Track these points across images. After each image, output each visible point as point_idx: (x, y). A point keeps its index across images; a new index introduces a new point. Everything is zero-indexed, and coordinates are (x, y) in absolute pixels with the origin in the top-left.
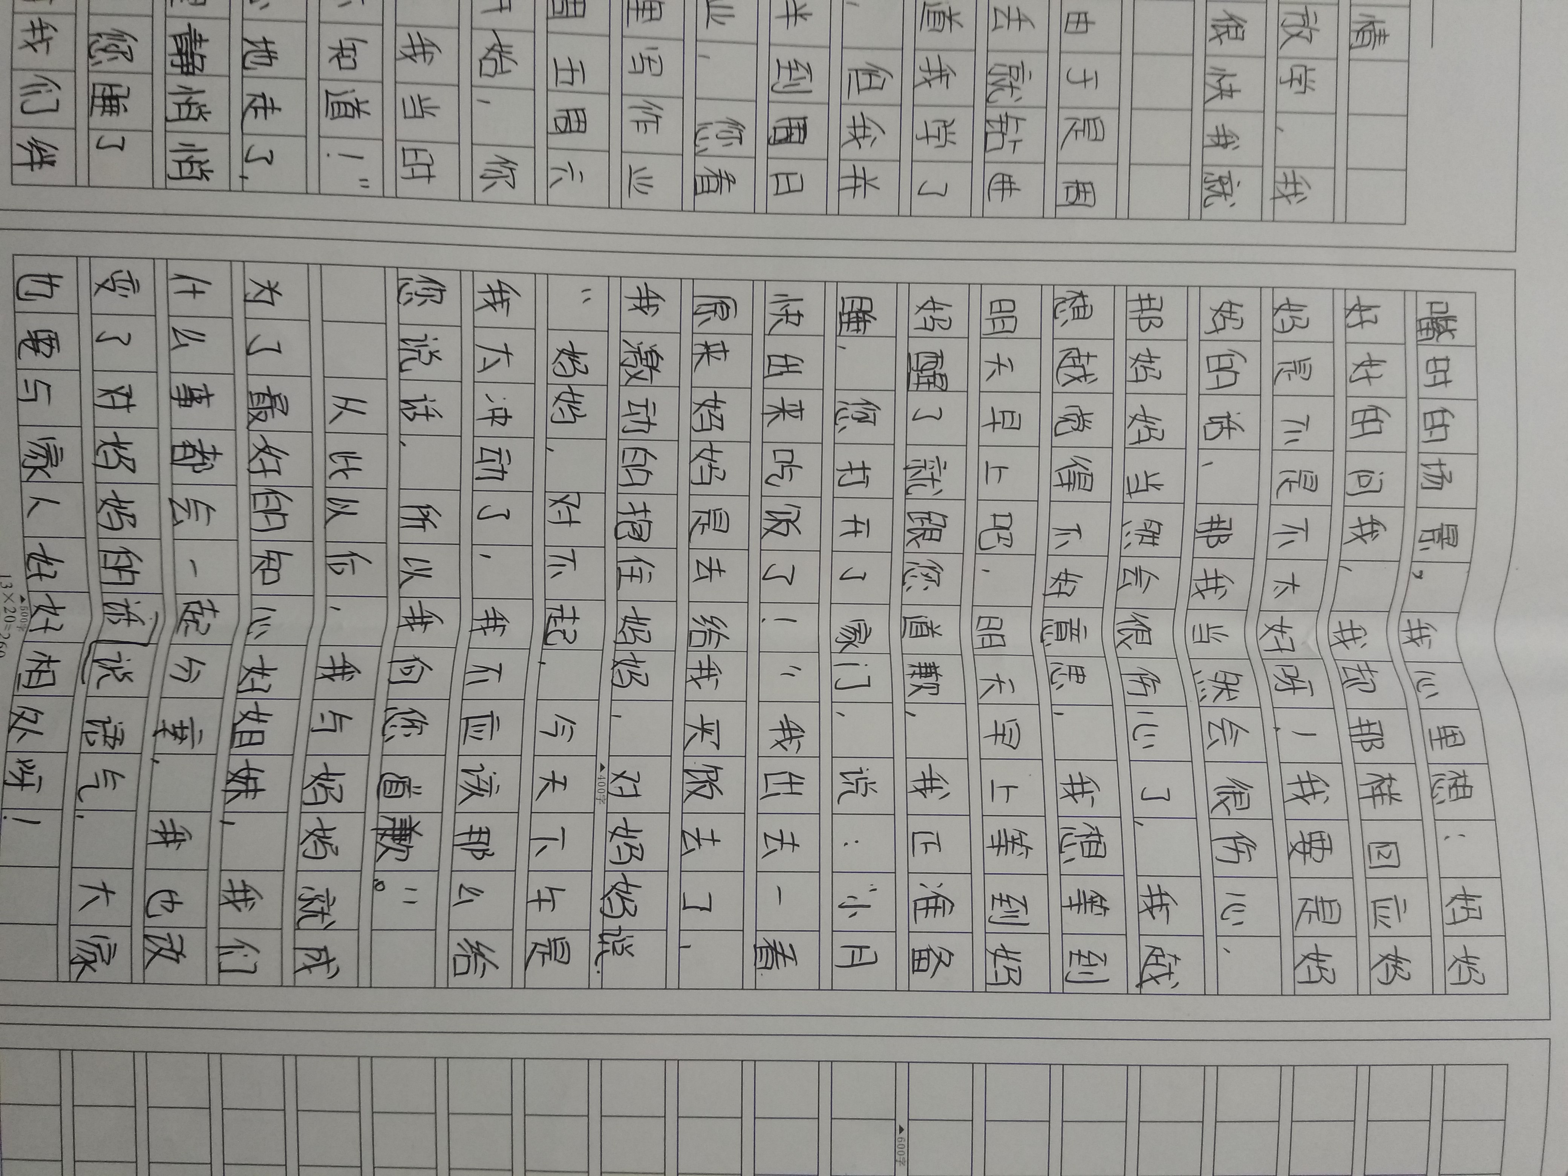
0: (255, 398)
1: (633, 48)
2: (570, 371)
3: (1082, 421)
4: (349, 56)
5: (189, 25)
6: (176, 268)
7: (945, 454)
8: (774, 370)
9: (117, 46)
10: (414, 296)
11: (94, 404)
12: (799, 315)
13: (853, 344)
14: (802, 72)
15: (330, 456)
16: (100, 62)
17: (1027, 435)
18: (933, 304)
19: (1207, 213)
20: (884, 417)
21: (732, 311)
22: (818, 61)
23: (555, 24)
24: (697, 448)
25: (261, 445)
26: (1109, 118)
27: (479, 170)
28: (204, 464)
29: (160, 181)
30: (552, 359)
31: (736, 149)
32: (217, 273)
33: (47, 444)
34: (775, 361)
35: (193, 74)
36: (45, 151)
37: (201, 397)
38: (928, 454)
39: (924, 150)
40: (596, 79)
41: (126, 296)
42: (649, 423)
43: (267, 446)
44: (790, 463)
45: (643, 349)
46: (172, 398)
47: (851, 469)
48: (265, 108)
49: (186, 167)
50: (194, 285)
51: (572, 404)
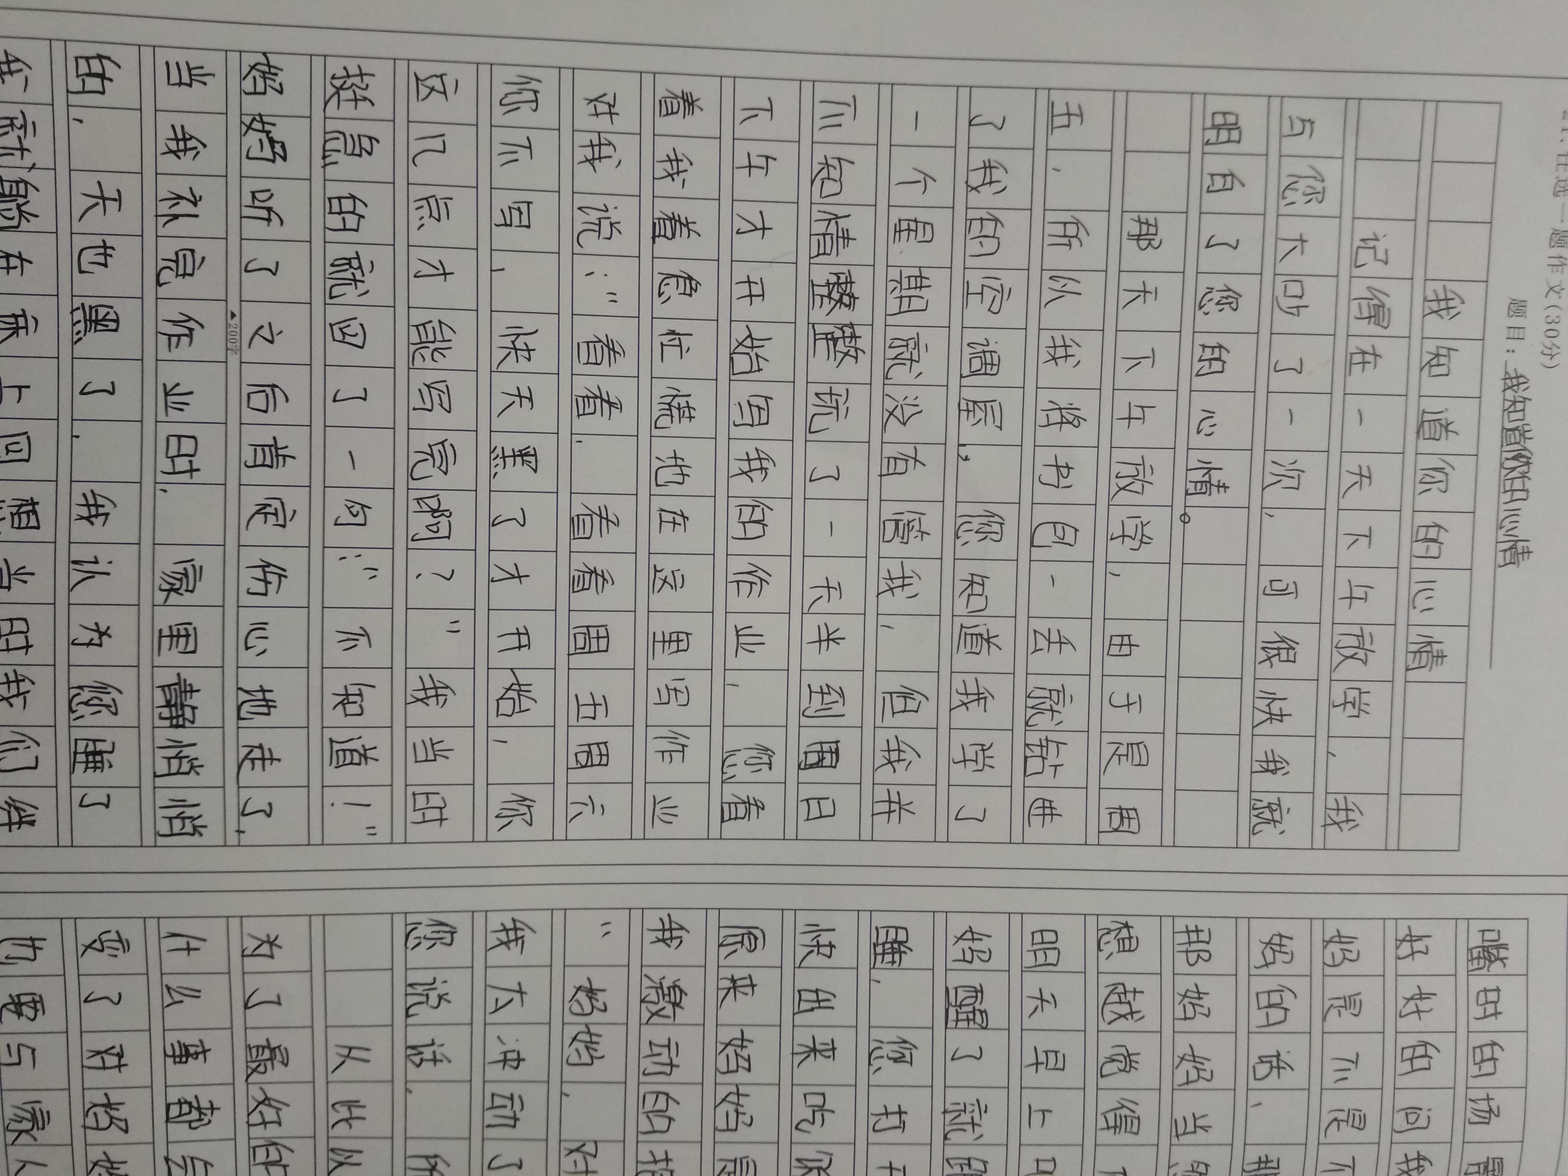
0: (254, 1051)
1: (659, 680)
2: (588, 1009)
3: (1129, 1061)
4: (355, 702)
5: (179, 675)
6: (168, 926)
7: (986, 1097)
8: (805, 1006)
9: (101, 700)
10: (422, 940)
11: (83, 1066)
12: (831, 946)
13: (886, 976)
14: (834, 697)
15: (333, 1105)
16: (82, 717)
17: (1072, 1076)
18: (971, 934)
19: (1256, 841)
20: (921, 1056)
21: (760, 942)
22: (851, 684)
23: (576, 661)
24: (722, 1092)
25: (261, 1097)
26: (1154, 743)
27: (494, 810)
28: (200, 1120)
29: (149, 839)
30: (568, 997)
31: (765, 774)
32: (214, 931)
33: (33, 1109)
34: (805, 996)
35: (183, 726)
36: (25, 811)
37: (197, 1054)
38: (969, 1097)
39: (960, 774)
40: (620, 712)
41: (116, 956)
42: (671, 1065)
43: (267, 1098)
44: (822, 1108)
45: (666, 983)
46: (166, 1055)
47: (887, 1114)
48: (263, 759)
49: (177, 824)
50: (188, 943)
51: (589, 1045)
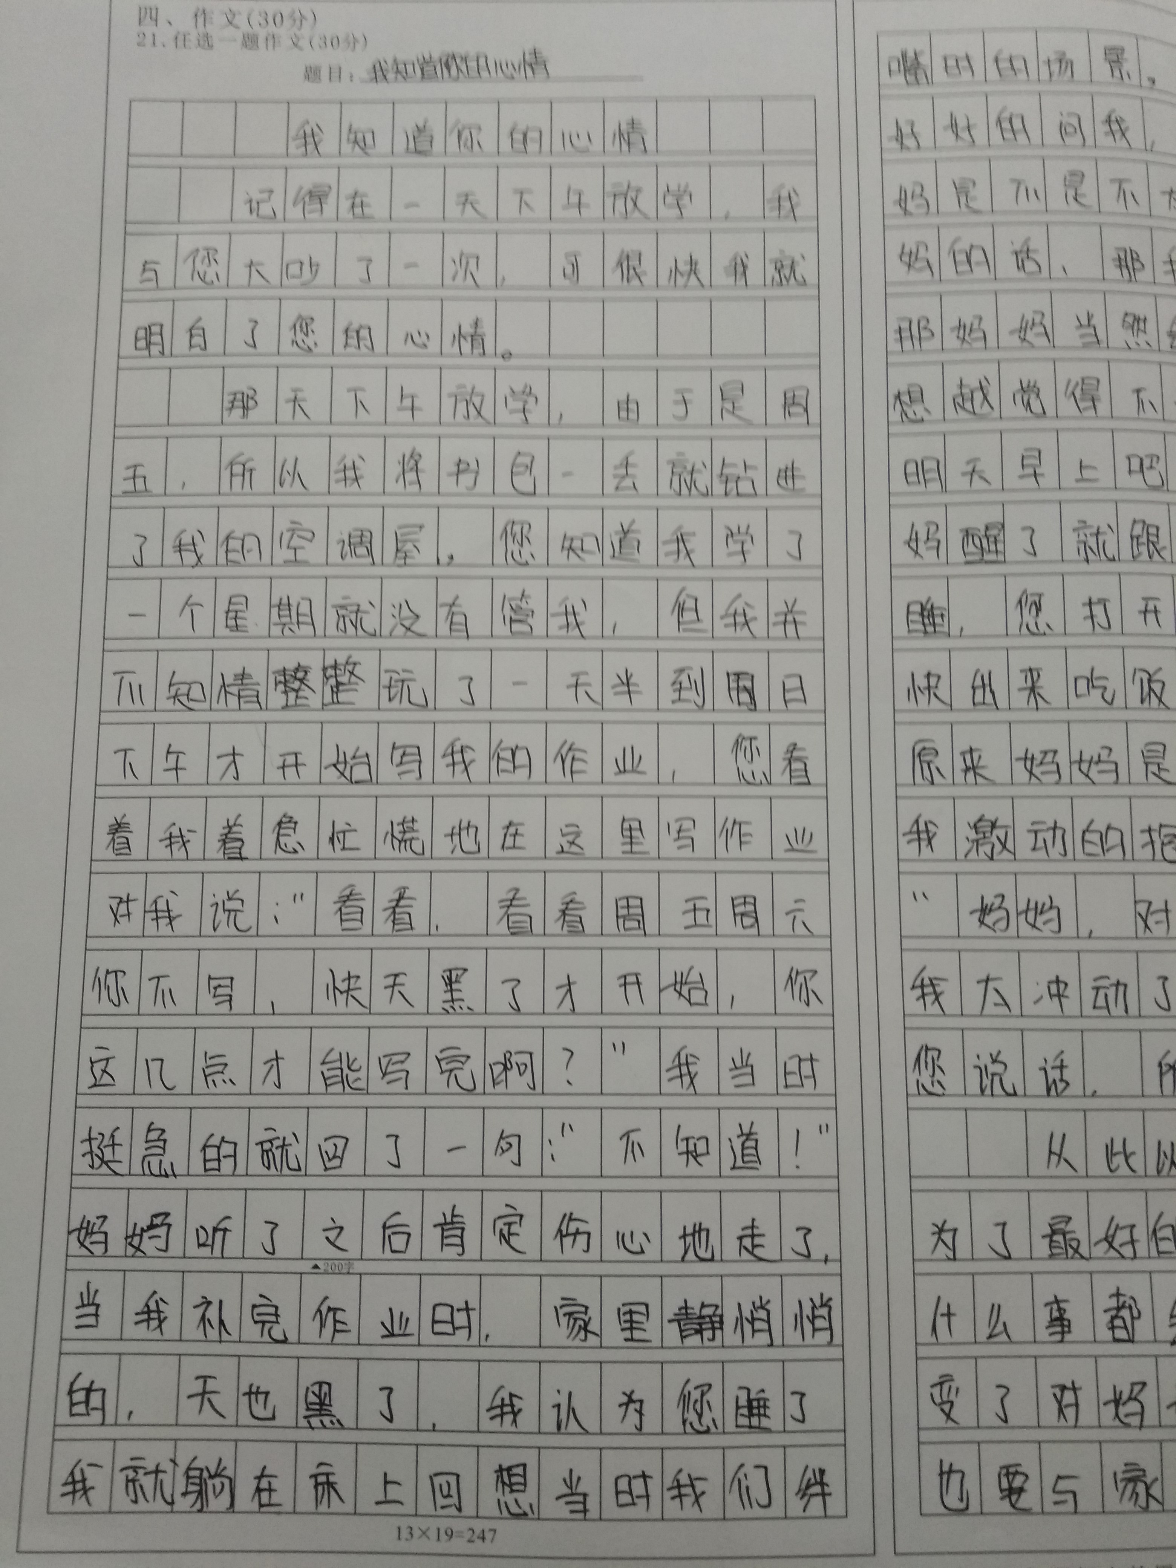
0: (1055, 1251)
1: (669, 847)
2: (1003, 913)
3: (1029, 390)
4: (695, 1145)
5: (670, 1321)
6: (925, 1334)
7: (1070, 522)
8: (989, 698)
9: (696, 1401)
10: (935, 1079)
11: (1075, 1427)
12: (928, 675)
13: (956, 621)
14: (684, 678)
15: (1111, 1170)
16: (713, 1420)
17: (1046, 442)
18: (913, 541)
19: (812, 279)
20: (1033, 586)
21: (927, 745)
22: (670, 663)
23: (651, 927)
24: (1078, 777)
25: (1105, 1245)
26: (721, 377)
27: (801, 1007)
28: (1130, 1308)
29: (836, 1352)
30: (990, 933)
31: (761, 743)
32: (928, 1289)
33: (1122, 1480)
34: (979, 698)
35: (721, 1316)
36: (810, 1480)
37: (1059, 1309)
38: (1071, 540)
39: (756, 555)
40: (702, 885)
41: (957, 1389)
42: (1055, 828)
43: (1106, 1239)
44: (1090, 680)
45: (973, 835)
46: (1062, 1341)
47: (1092, 617)
48: (753, 1236)
49: (819, 1323)
50: (942, 1315)
51: (1039, 911)
